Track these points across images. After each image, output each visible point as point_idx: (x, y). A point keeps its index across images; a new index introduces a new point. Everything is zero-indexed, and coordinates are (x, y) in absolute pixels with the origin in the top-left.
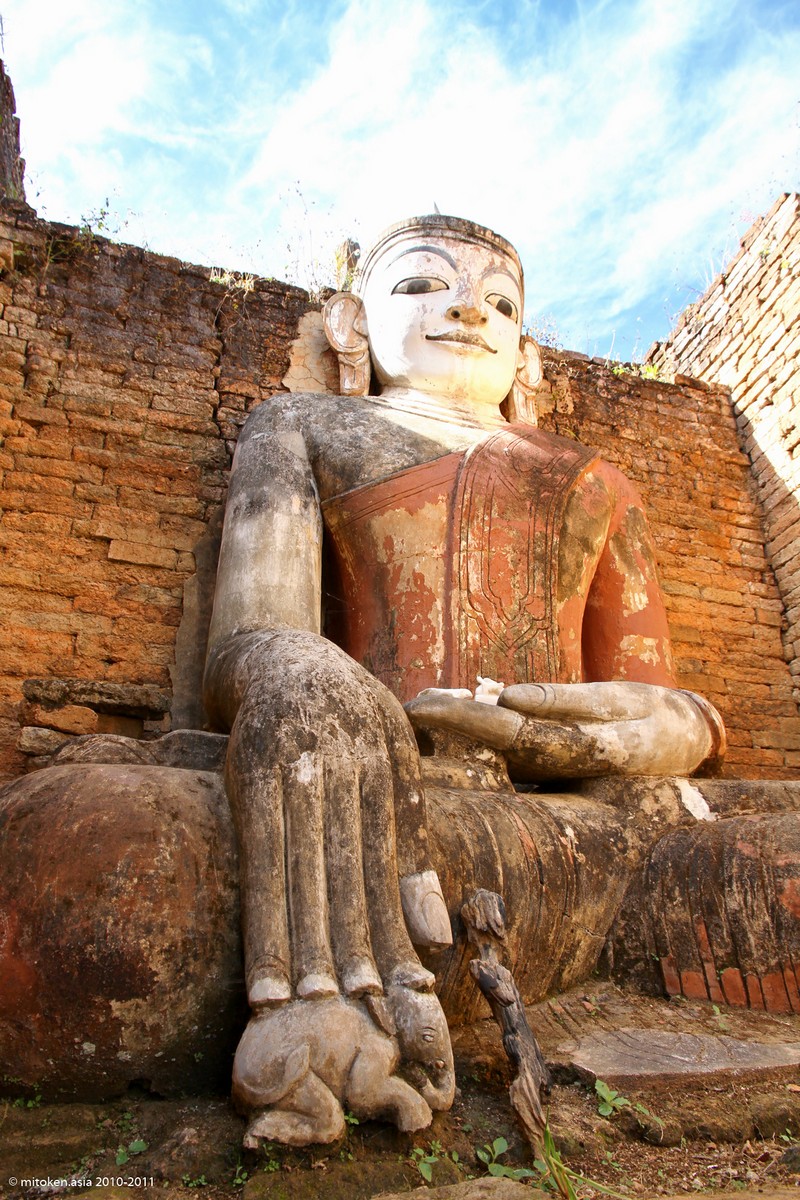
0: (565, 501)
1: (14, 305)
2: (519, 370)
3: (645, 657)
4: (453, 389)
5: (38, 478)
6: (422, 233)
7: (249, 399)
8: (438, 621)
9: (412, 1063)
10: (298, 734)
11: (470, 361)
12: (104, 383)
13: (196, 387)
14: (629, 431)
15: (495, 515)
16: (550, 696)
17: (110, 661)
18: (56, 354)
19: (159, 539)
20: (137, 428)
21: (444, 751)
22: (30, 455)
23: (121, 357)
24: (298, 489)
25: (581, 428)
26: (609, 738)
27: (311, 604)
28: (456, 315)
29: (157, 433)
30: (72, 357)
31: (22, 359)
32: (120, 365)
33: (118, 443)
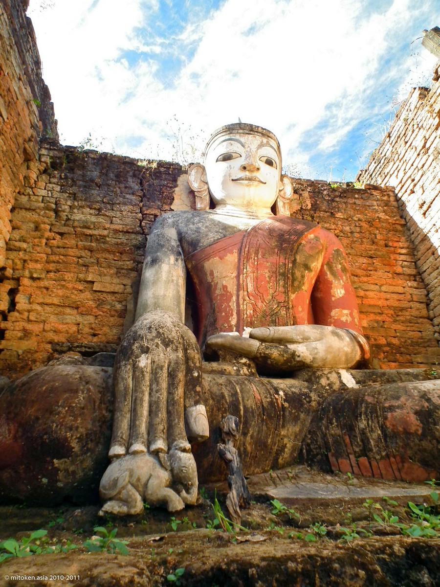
0: (295, 248)
1: (50, 183)
2: (280, 191)
3: (344, 319)
4: (245, 203)
5: (62, 257)
6: (228, 132)
7: (156, 216)
8: (233, 306)
9: (178, 482)
10: (142, 347)
11: (252, 189)
12: (91, 214)
13: (131, 213)
14: (340, 214)
15: (260, 256)
16: (272, 332)
17: (94, 335)
18: (69, 203)
19: (116, 280)
20: (105, 232)
21: (224, 359)
22: (58, 247)
23: (98, 202)
24: (173, 253)
25: (315, 215)
26: (302, 351)
27: (179, 303)
28: (245, 168)
29: (115, 234)
30: (76, 203)
31: (54, 206)
32: (97, 206)
33: (97, 240)
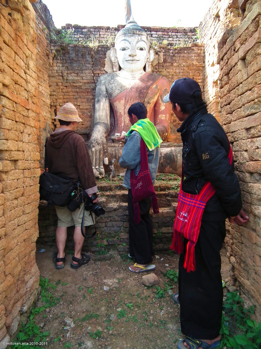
0: (145, 95)
1: (58, 63)
2: (148, 58)
3: (162, 118)
4: (131, 70)
5: (68, 96)
6: (124, 35)
7: (99, 74)
8: (123, 119)
9: (101, 174)
11: (133, 65)
12: (75, 76)
13: (89, 74)
14: (175, 64)
15: (132, 101)
17: (83, 125)
18: (66, 72)
19: (87, 104)
20: (81, 84)
21: (116, 142)
22: (66, 92)
23: (76, 70)
24: (104, 97)
28: (130, 56)
29: (84, 84)
30: (69, 72)
31: (61, 74)
32: (76, 72)
33: (78, 88)
